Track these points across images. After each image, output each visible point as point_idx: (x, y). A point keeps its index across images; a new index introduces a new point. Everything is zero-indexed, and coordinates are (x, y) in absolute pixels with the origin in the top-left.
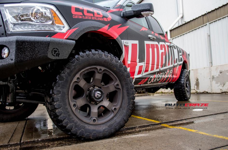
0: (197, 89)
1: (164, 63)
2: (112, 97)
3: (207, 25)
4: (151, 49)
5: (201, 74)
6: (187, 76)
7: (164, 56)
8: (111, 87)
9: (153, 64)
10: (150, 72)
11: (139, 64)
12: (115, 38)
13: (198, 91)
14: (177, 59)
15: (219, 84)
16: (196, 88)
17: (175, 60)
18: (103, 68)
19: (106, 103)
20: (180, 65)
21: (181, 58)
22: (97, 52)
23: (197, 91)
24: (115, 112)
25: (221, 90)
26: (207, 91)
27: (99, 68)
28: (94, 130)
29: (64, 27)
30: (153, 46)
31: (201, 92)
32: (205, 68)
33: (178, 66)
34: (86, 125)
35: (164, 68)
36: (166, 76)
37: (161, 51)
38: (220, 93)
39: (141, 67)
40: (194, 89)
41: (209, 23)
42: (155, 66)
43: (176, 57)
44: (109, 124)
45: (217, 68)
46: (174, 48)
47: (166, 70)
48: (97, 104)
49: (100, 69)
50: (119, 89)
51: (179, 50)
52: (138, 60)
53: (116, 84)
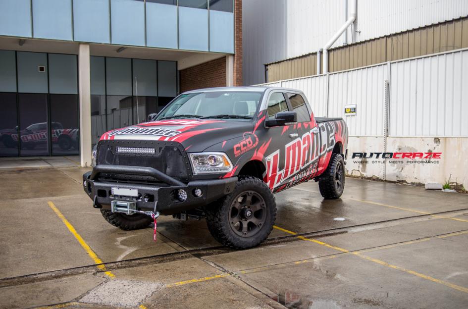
0: (362, 171)
1: (306, 159)
2: (257, 214)
3: (387, 64)
4: (291, 152)
5: (371, 146)
6: (340, 163)
7: (307, 152)
8: (258, 207)
9: (293, 166)
10: (289, 176)
11: (278, 173)
12: (261, 160)
13: (365, 174)
14: (325, 146)
15: (396, 167)
16: (362, 169)
17: (322, 147)
18: (253, 192)
19: (254, 220)
20: (330, 151)
21: (332, 141)
22: (249, 179)
23: (362, 173)
24: (261, 227)
25: (397, 176)
26: (377, 176)
27: (249, 192)
28: (246, 242)
29: (230, 167)
30: (294, 146)
31: (369, 176)
32: (377, 137)
33: (327, 153)
34: (240, 238)
35: (306, 165)
36: (308, 173)
37: (302, 147)
38: (394, 182)
39: (280, 176)
40: (359, 171)
41: (391, 63)
42: (295, 168)
43: (324, 142)
44: (256, 236)
45: (395, 140)
46: (322, 131)
47: (308, 167)
48: (246, 221)
49: (251, 193)
50: (264, 208)
51: (330, 129)
52: (278, 169)
53: (262, 204)
